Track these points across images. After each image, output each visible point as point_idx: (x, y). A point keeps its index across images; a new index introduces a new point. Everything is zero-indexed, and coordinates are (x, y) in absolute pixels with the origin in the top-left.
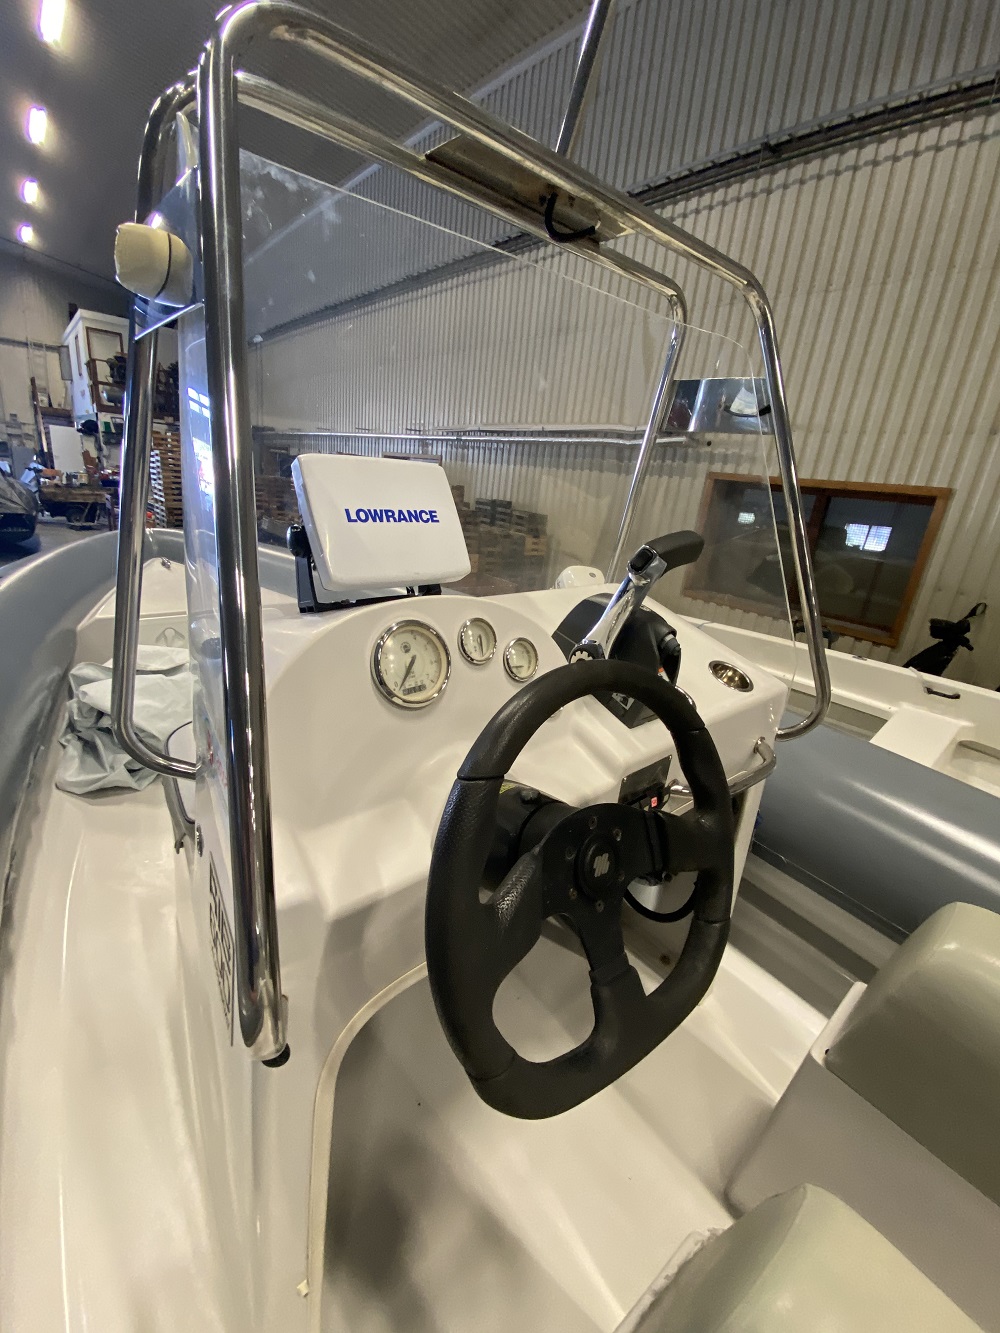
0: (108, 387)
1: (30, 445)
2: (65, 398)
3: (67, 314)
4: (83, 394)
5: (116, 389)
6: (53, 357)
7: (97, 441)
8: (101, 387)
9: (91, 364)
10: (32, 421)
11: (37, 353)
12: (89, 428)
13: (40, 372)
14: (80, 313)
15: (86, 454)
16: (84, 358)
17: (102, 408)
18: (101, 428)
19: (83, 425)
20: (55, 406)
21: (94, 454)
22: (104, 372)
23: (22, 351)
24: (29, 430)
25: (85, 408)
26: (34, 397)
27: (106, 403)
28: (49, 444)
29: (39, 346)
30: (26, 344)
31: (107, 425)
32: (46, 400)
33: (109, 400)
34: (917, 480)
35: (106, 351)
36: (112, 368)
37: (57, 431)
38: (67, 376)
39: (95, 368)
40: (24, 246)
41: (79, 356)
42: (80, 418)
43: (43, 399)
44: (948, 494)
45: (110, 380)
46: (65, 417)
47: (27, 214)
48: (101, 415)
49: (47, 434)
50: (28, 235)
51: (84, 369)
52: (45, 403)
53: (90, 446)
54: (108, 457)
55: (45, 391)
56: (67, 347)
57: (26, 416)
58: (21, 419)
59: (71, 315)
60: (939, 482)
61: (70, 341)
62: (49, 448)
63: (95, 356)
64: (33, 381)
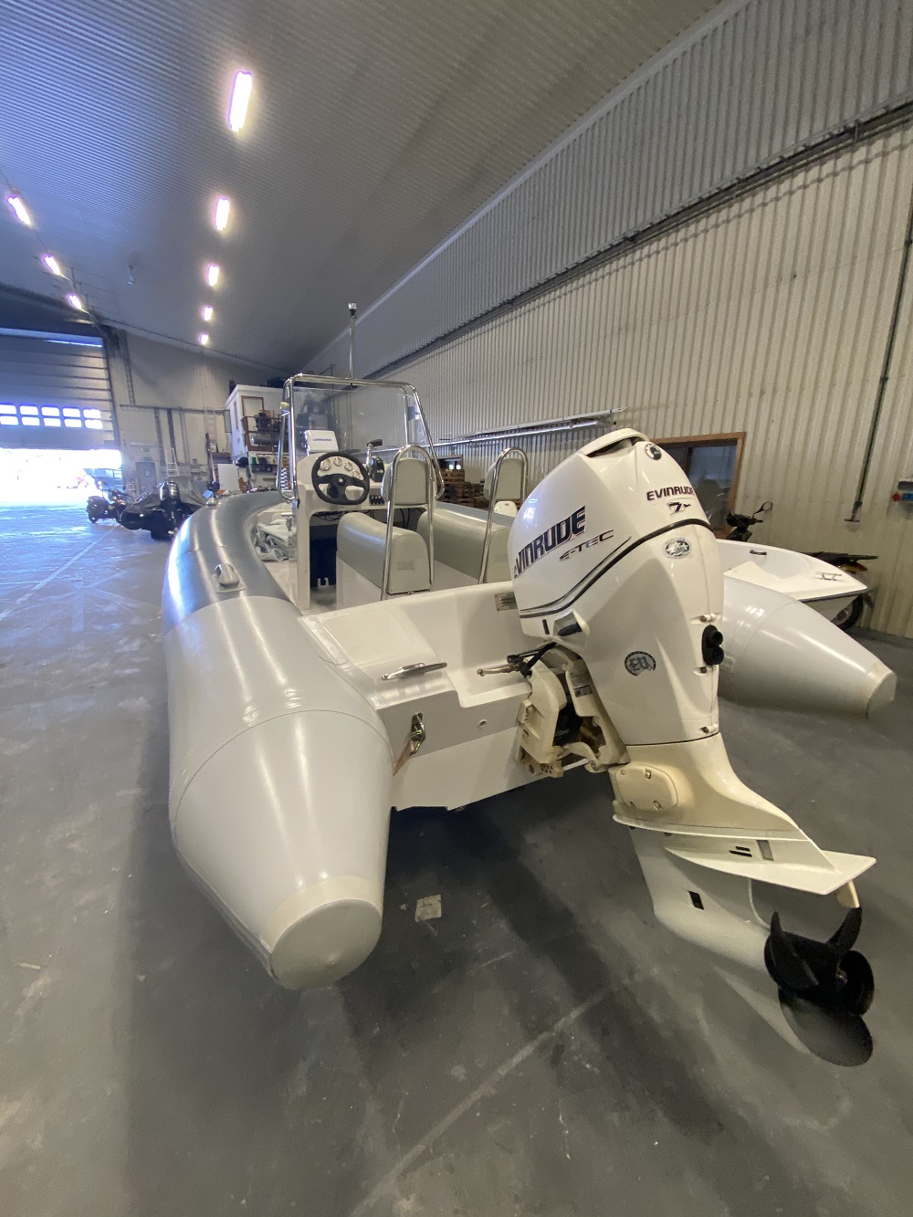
0: (255, 434)
1: (205, 479)
2: (227, 445)
3: (228, 390)
4: (239, 440)
5: (259, 435)
6: (220, 418)
7: (248, 470)
8: (250, 434)
9: (245, 421)
10: (206, 462)
11: (211, 416)
12: (243, 463)
13: (211, 429)
14: (238, 387)
15: (241, 481)
16: (240, 417)
17: (251, 448)
18: (250, 462)
19: (239, 461)
20: (220, 451)
21: (245, 480)
22: (252, 424)
23: (200, 416)
24: (204, 469)
25: (240, 449)
26: (208, 445)
27: (253, 444)
28: (217, 477)
29: (210, 412)
30: (203, 412)
31: (254, 459)
32: (215, 447)
33: (255, 443)
34: (727, 430)
35: (253, 411)
36: (257, 422)
37: (223, 468)
38: (228, 430)
39: (247, 421)
40: (202, 347)
41: (236, 414)
42: (236, 457)
43: (213, 446)
44: (744, 435)
45: (256, 429)
46: (227, 458)
47: (205, 327)
48: (250, 453)
49: (216, 470)
50: (204, 340)
51: (240, 423)
52: (214, 451)
53: (243, 474)
54: (254, 481)
55: (215, 441)
56: (229, 410)
57: (203, 460)
58: (199, 462)
59: (232, 388)
60: (738, 429)
61: (231, 406)
62: (217, 480)
63: (247, 415)
64: (207, 436)
